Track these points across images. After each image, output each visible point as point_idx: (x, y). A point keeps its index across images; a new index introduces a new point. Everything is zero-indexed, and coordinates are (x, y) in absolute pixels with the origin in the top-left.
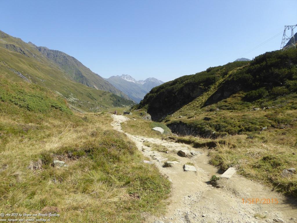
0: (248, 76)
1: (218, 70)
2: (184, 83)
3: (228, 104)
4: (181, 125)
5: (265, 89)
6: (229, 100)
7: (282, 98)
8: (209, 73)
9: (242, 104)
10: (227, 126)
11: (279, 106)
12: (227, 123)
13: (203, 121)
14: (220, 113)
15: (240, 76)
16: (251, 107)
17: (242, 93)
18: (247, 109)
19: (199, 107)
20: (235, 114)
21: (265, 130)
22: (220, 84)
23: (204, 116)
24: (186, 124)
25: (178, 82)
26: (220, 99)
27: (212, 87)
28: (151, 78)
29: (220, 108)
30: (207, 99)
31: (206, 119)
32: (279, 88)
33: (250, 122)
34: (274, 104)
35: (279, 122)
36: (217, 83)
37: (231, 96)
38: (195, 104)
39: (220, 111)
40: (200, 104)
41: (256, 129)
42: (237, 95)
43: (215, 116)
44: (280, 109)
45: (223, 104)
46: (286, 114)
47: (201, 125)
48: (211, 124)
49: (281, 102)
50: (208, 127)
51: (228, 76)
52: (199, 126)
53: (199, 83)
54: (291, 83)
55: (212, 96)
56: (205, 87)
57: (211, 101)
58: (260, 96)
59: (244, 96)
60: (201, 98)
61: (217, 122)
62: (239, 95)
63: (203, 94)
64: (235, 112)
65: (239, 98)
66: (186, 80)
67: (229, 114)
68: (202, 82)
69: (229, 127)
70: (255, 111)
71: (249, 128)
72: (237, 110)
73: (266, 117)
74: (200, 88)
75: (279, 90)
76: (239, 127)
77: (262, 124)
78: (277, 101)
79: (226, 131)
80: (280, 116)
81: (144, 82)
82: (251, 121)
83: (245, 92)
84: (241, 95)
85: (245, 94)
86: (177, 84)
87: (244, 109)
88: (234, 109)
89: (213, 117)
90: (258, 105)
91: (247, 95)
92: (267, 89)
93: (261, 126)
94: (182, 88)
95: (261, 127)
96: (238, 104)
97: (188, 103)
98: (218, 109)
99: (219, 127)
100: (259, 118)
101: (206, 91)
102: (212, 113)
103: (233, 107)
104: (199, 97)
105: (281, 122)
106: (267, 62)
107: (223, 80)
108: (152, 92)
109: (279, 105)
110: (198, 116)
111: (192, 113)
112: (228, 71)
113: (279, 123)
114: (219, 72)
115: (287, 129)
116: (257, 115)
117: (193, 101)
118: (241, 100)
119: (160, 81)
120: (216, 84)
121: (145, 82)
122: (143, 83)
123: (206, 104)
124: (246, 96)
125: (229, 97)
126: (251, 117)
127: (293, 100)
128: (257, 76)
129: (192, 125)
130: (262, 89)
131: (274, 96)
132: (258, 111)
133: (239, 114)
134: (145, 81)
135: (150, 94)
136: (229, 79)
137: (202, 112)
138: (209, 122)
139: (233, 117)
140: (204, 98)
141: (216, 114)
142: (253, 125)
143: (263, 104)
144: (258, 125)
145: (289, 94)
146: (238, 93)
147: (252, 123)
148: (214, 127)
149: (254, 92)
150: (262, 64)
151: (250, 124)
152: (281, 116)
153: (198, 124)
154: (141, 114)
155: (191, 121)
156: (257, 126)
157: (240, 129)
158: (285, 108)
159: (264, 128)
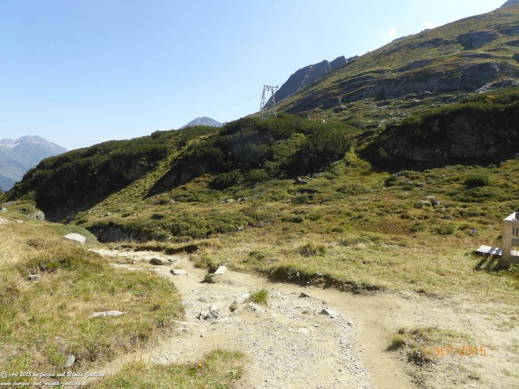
0: (217, 150)
1: (170, 137)
2: (110, 153)
3: (189, 193)
4: (112, 229)
5: (240, 171)
6: (189, 186)
7: (261, 185)
8: (156, 140)
9: (210, 192)
10: (190, 228)
12: (189, 223)
13: (151, 221)
14: (177, 207)
15: (206, 151)
16: (221, 198)
17: (209, 177)
18: (215, 200)
19: (141, 198)
20: (200, 209)
21: (241, 230)
22: (175, 160)
23: (152, 213)
24: (121, 226)
25: (99, 152)
26: (175, 185)
27: (162, 164)
28: (32, 137)
29: (177, 198)
30: (153, 184)
31: (156, 217)
32: (258, 171)
33: (221, 220)
34: (251, 194)
35: (257, 218)
36: (170, 159)
37: (193, 180)
38: (132, 192)
39: (176, 204)
40: (142, 191)
41: (230, 230)
42: (201, 178)
43: (169, 212)
44: (259, 200)
45: (180, 193)
46: (266, 207)
47: (148, 227)
48: (165, 224)
49: (260, 191)
50: (160, 230)
51: (186, 147)
52: (145, 228)
53: (139, 156)
54: (271, 164)
55: (162, 179)
56: (149, 163)
57: (160, 187)
58: (233, 182)
59: (211, 181)
60: (142, 181)
61: (173, 221)
62: (204, 179)
63: (145, 174)
64: (200, 205)
65: (205, 184)
66: (115, 149)
67: (191, 208)
68: (143, 155)
69: (193, 228)
70: (227, 204)
71: (221, 228)
73: (242, 213)
74: (141, 164)
75: (258, 174)
76: (208, 227)
77: (238, 221)
78: (254, 189)
79: (187, 234)
80: (259, 211)
81: (15, 143)
82: (223, 218)
83: (213, 174)
84: (208, 179)
85: (213, 177)
86: (96, 156)
87: (212, 200)
88: (198, 201)
89: (167, 213)
90: (231, 195)
91: (216, 179)
92: (242, 172)
93: (236, 225)
94: (107, 164)
95: (236, 227)
96: (203, 193)
97: (119, 190)
98: (173, 201)
99: (179, 228)
100: (234, 214)
101: (152, 171)
102: (163, 207)
103: (196, 198)
104: (139, 180)
105: (260, 219)
106: (242, 133)
107: (179, 154)
108: (41, 166)
109: (258, 195)
110: (140, 212)
111: (130, 208)
112: (186, 140)
113: (257, 220)
114: (172, 140)
115: (268, 228)
116: (230, 209)
117: (129, 187)
118: (208, 187)
119: (52, 144)
120: (168, 160)
121: (18, 144)
122: (13, 146)
123: (152, 192)
124: (215, 181)
125: (189, 182)
126: (223, 212)
127: (274, 188)
128: (230, 153)
129: (133, 227)
130: (236, 172)
131: (251, 183)
132: (231, 204)
133: (207, 209)
134: (17, 141)
135: (38, 172)
136: (189, 154)
137: (147, 206)
138: (161, 222)
139: (197, 214)
140: (148, 181)
141: (170, 208)
142: (225, 224)
143: (237, 193)
144: (232, 224)
145: (269, 180)
146: (203, 176)
147: (225, 222)
148: (170, 230)
149: (225, 176)
150: (235, 135)
151: (222, 222)
152: (261, 211)
153: (143, 226)
154: (24, 210)
155: (131, 222)
156: (232, 226)
157: (208, 230)
158: (264, 199)
159: (240, 228)
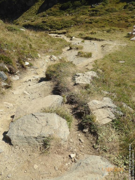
3: (53, 12)
4: (30, 27)
5: (71, 2)
6: (52, 9)
9: (60, 11)
10: (56, 26)
11: (77, 13)
12: (55, 24)
16: (64, 14)
19: (35, 14)
20: (57, 18)
21: (72, 27)
26: (47, 8)
30: (39, 8)
31: (44, 22)
32: (77, 2)
34: (75, 12)
35: (78, 22)
37: (53, 6)
38: (32, 12)
39: (49, 17)
40: (35, 11)
41: (69, 26)
42: (56, 6)
44: (78, 15)
45: (50, 12)
46: (80, 18)
48: (47, 25)
49: (78, 11)
55: (42, 6)
57: (41, 9)
58: (68, 7)
60: (34, 7)
61: (50, 23)
62: (57, 6)
63: (35, 3)
65: (58, 8)
67: (54, 18)
70: (66, 16)
71: (66, 26)
72: (58, 16)
73: (72, 20)
77: (71, 23)
78: (76, 10)
80: (78, 19)
82: (66, 22)
83: (61, 3)
84: (59, 6)
87: (61, 15)
88: (56, 15)
89: (47, 20)
90: (68, 12)
91: (62, 6)
93: (71, 25)
96: (58, 12)
98: (48, 15)
99: (52, 26)
100: (70, 21)
105: (79, 22)
115: (81, 25)
116: (68, 18)
118: (59, 9)
123: (39, 12)
124: (61, 6)
126: (66, 20)
129: (37, 26)
130: (69, 2)
131: (75, 7)
132: (68, 16)
133: (60, 18)
139: (57, 20)
140: (36, 7)
142: (67, 24)
143: (70, 12)
144: (69, 24)
145: (82, 6)
146: (57, 4)
149: (65, 4)
153: (40, 25)
157: (62, 27)
158: (80, 14)
159: (72, 26)
